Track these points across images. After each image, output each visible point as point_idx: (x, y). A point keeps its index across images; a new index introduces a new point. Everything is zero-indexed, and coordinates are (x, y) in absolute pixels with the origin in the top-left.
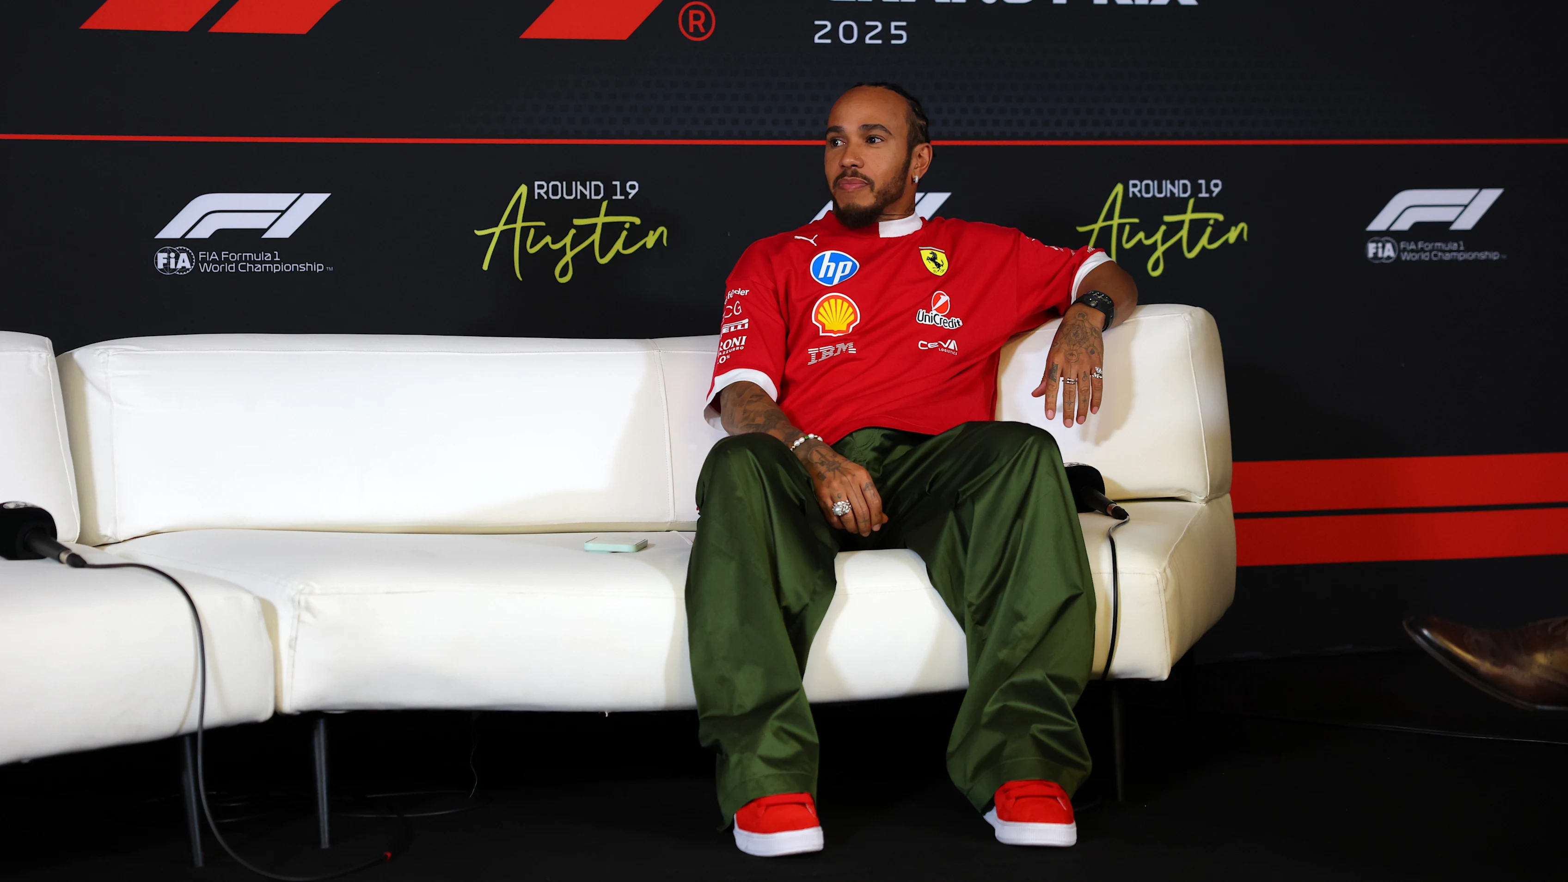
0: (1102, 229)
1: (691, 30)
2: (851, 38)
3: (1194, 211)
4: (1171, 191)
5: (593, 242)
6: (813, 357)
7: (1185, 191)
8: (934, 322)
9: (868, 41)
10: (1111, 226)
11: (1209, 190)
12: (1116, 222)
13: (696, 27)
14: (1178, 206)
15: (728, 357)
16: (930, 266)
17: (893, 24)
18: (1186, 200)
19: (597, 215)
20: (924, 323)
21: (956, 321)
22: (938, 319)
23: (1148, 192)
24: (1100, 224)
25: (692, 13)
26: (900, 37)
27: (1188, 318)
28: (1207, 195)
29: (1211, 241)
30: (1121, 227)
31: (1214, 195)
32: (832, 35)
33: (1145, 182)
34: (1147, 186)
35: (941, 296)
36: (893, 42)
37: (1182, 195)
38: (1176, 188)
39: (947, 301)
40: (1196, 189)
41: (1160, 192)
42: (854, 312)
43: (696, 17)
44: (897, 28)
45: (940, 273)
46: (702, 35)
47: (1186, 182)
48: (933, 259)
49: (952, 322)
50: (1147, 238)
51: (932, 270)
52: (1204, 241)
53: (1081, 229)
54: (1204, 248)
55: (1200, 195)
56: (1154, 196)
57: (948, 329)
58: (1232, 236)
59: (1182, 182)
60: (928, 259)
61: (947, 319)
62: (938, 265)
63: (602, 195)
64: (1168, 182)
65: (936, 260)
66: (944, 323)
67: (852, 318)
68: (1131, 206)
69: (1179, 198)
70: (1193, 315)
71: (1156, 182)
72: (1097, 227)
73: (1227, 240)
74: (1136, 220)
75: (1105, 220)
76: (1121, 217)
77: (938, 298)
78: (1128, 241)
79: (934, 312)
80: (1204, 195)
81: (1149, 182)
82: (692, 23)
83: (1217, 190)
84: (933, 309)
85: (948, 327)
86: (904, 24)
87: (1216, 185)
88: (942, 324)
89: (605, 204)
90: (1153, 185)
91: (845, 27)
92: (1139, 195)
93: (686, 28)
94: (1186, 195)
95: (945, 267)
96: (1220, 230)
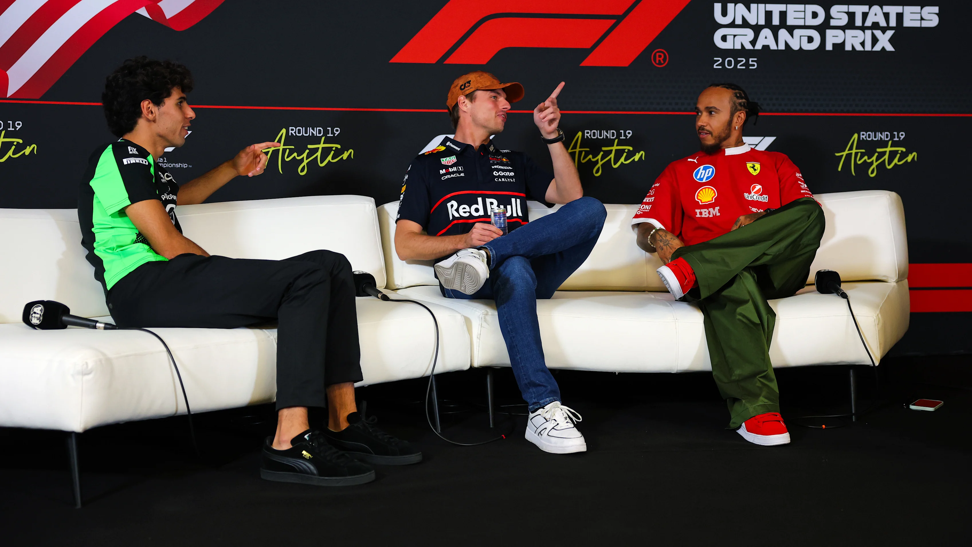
0: (847, 154)
1: (657, 62)
2: (731, 66)
3: (891, 147)
4: (881, 138)
5: (611, 158)
6: (698, 214)
7: (887, 137)
8: (753, 199)
9: (739, 67)
10: (851, 153)
11: (898, 137)
12: (854, 151)
13: (659, 61)
14: (884, 144)
15: (642, 213)
16: (751, 170)
17: (751, 59)
18: (888, 141)
19: (613, 146)
20: (748, 199)
21: (765, 197)
22: (755, 197)
23: (869, 137)
24: (847, 152)
25: (658, 54)
26: (754, 65)
27: (888, 197)
28: (898, 139)
29: (899, 160)
30: (856, 154)
31: (901, 139)
32: (722, 64)
33: (868, 133)
34: (869, 135)
35: (756, 186)
36: (751, 68)
37: (886, 139)
38: (883, 136)
39: (760, 188)
40: (893, 136)
41: (875, 137)
42: (714, 192)
43: (660, 56)
44: (752, 61)
45: (755, 173)
46: (662, 64)
47: (888, 133)
48: (753, 167)
49: (763, 197)
50: (869, 159)
51: (751, 172)
52: (896, 161)
53: (837, 154)
54: (896, 164)
55: (895, 139)
56: (872, 139)
57: (761, 201)
58: (909, 158)
59: (886, 133)
60: (750, 167)
61: (760, 196)
62: (755, 170)
63: (615, 136)
64: (879, 133)
65: (754, 168)
66: (758, 198)
67: (714, 194)
68: (861, 144)
69: (884, 140)
70: (891, 195)
71: (873, 133)
72: (845, 153)
73: (907, 161)
74: (863, 151)
75: (849, 150)
76: (856, 149)
77: (754, 187)
78: (859, 160)
79: (753, 194)
80: (896, 139)
81: (870, 133)
82: (657, 59)
83: (902, 137)
84: (752, 192)
85: (761, 200)
86: (756, 59)
87: (902, 135)
88: (757, 199)
89: (616, 141)
90: (872, 134)
91: (728, 61)
92: (865, 139)
93: (655, 60)
94: (888, 139)
95: (758, 172)
96: (903, 155)
